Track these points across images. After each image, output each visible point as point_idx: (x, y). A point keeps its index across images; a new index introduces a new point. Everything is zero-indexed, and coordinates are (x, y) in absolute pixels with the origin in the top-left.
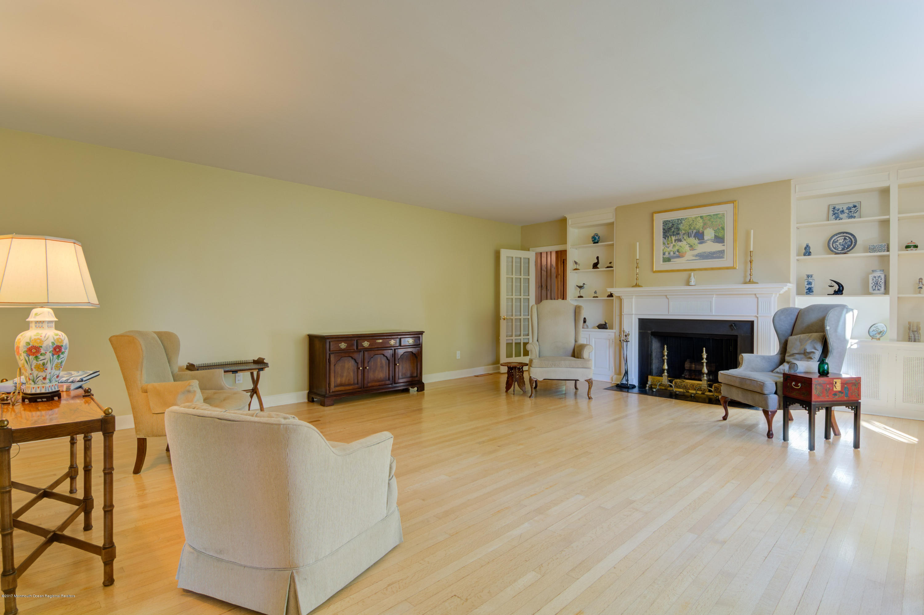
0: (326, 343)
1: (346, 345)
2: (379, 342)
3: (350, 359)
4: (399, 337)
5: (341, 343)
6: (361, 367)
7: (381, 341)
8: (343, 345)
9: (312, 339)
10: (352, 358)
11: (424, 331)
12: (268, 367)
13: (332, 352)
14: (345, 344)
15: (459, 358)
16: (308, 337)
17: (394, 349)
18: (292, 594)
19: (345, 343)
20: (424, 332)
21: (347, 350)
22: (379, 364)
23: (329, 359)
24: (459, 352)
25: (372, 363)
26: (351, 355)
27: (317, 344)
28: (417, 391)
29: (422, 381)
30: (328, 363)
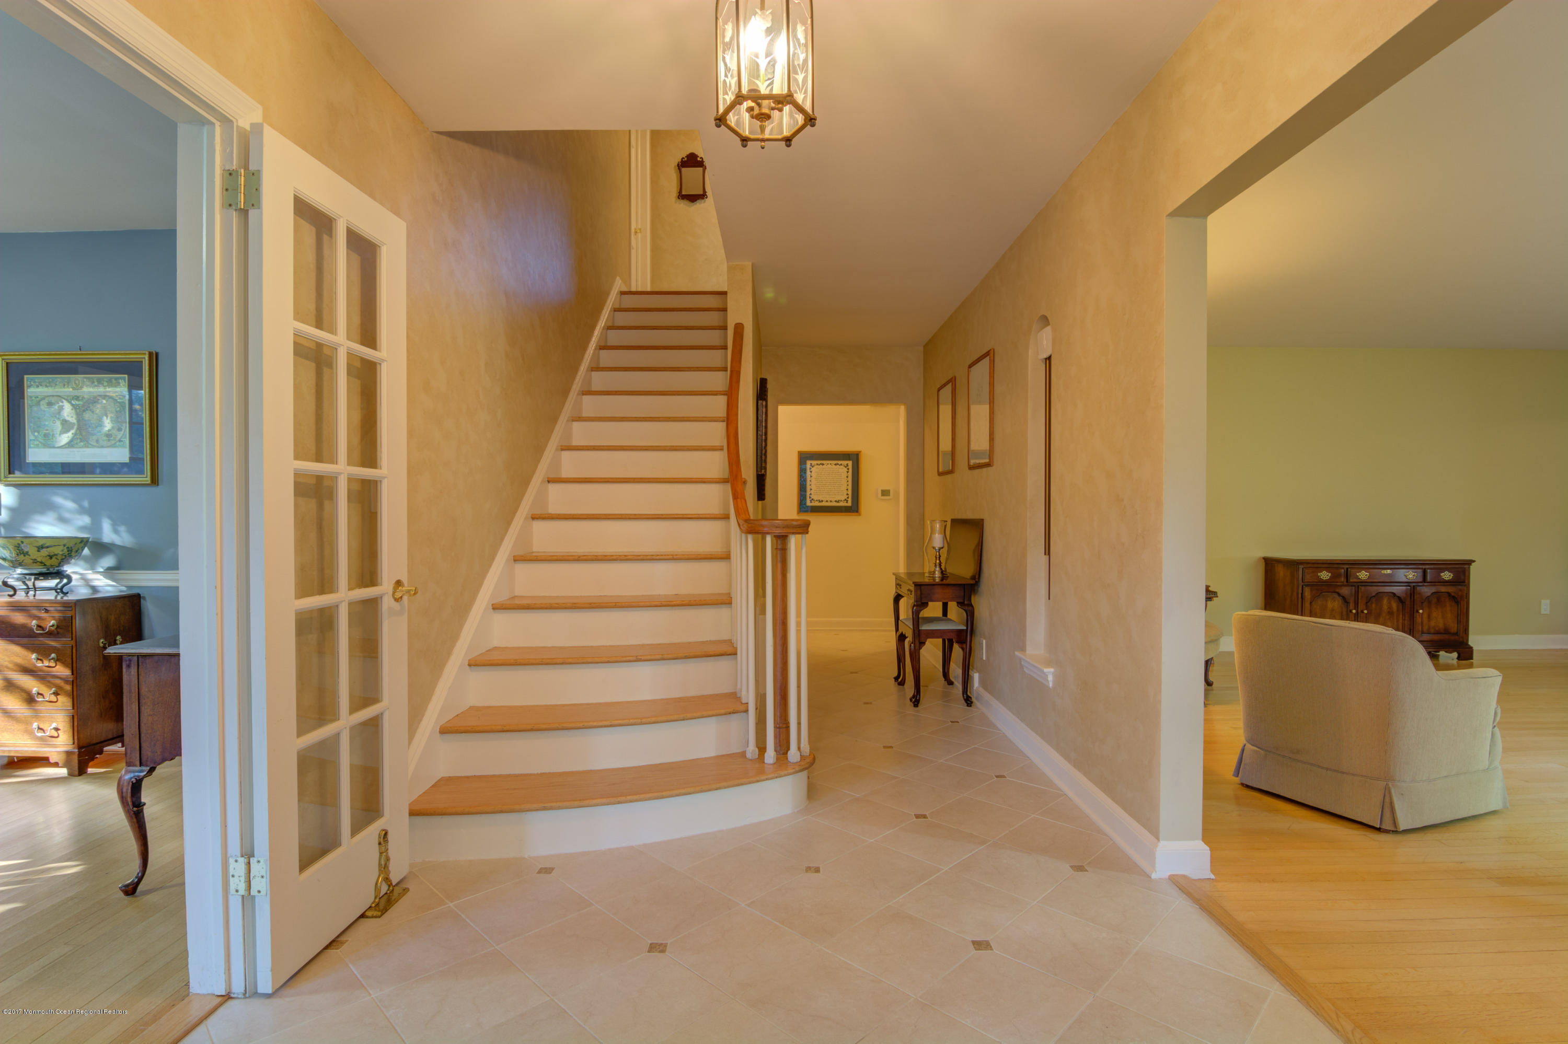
0: (1298, 570)
1: (1330, 574)
2: (1386, 573)
3: (1336, 595)
4: (1424, 567)
5: (1321, 572)
6: (1355, 609)
7: (1389, 571)
8: (1325, 575)
9: (1270, 564)
10: (1339, 594)
11: (1474, 559)
12: (1217, 597)
13: (1306, 584)
14: (1328, 574)
15: (1548, 612)
16: (1263, 561)
17: (1414, 586)
18: (1387, 805)
19: (1327, 572)
20: (1474, 561)
21: (1330, 582)
22: (1385, 607)
23: (1302, 594)
24: (1548, 602)
25: (1374, 606)
26: (1337, 591)
27: (1281, 572)
28: (1459, 658)
29: (1467, 644)
30: (1300, 599)
